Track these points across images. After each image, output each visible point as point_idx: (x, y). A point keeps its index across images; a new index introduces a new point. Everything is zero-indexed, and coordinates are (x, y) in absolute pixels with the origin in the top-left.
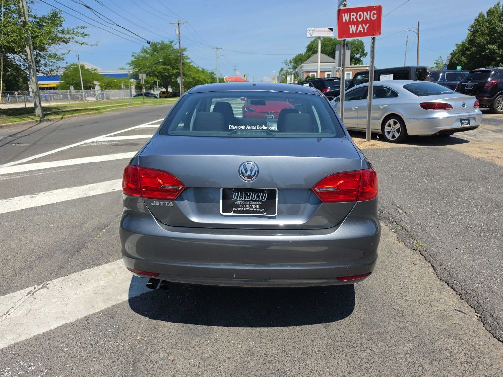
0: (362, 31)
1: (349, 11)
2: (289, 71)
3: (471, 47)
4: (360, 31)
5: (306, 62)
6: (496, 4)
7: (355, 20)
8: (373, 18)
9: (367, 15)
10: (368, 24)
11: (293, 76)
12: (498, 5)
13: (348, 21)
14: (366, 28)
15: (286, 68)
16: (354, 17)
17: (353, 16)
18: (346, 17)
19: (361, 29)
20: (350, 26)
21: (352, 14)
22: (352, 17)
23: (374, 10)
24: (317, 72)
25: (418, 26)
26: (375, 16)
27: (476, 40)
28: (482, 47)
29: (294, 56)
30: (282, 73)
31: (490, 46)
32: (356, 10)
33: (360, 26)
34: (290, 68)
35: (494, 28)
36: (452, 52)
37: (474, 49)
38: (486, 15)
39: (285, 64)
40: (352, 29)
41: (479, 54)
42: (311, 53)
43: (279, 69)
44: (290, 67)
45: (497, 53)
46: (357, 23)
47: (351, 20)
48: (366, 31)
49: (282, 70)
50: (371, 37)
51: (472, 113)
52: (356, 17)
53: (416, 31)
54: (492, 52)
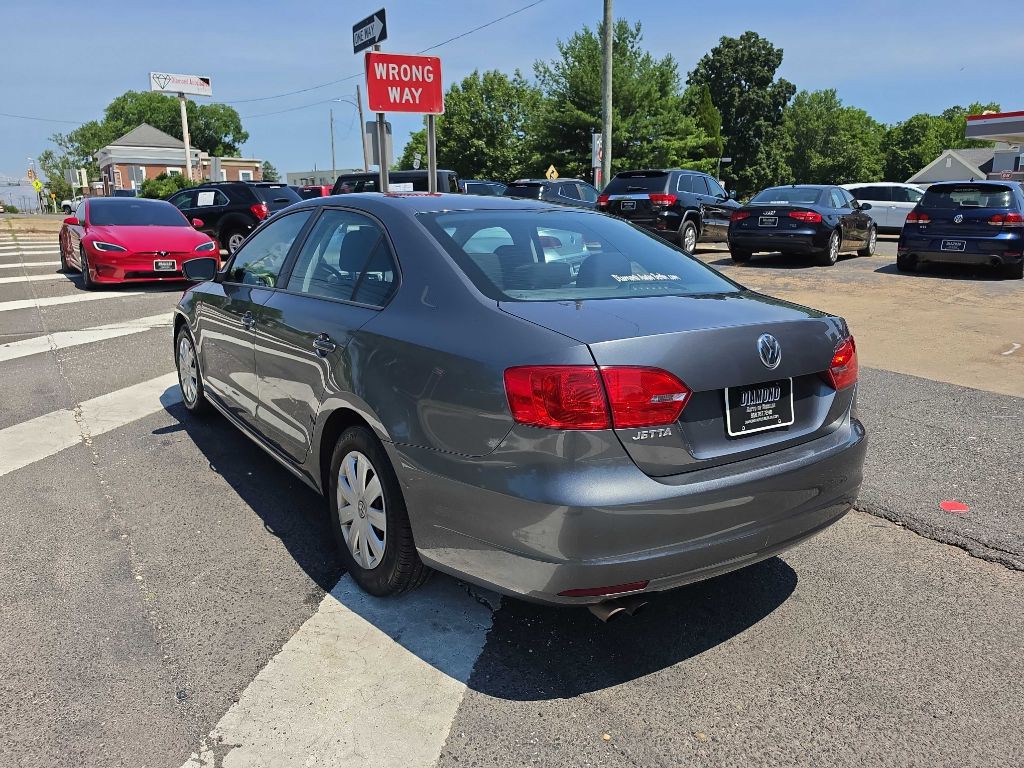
0: (411, 102)
1: (387, 59)
2: (71, 159)
3: (448, 141)
4: (407, 100)
5: (115, 142)
6: (473, 72)
7: (397, 79)
8: (427, 80)
9: (417, 73)
10: (420, 90)
11: (84, 171)
12: (475, 74)
13: (384, 78)
14: (417, 95)
15: (59, 153)
16: (395, 72)
17: (393, 70)
18: (380, 70)
19: (409, 97)
20: (390, 88)
21: (391, 66)
22: (391, 72)
23: (429, 64)
24: (184, 167)
25: (359, 94)
26: (431, 76)
27: (453, 129)
28: (464, 143)
29: (77, 127)
30: (50, 163)
31: (476, 142)
32: (399, 60)
33: (407, 90)
34: (70, 153)
35: (476, 112)
36: (406, 145)
37: (452, 143)
38: (461, 89)
39: (56, 144)
40: (394, 94)
41: (462, 153)
42: (120, 123)
43: (40, 153)
44: (71, 150)
45: (486, 154)
46: (401, 85)
47: (391, 78)
48: (417, 102)
49: (48, 156)
50: (426, 114)
51: (578, 255)
52: (399, 73)
53: (356, 102)
54: (479, 152)
